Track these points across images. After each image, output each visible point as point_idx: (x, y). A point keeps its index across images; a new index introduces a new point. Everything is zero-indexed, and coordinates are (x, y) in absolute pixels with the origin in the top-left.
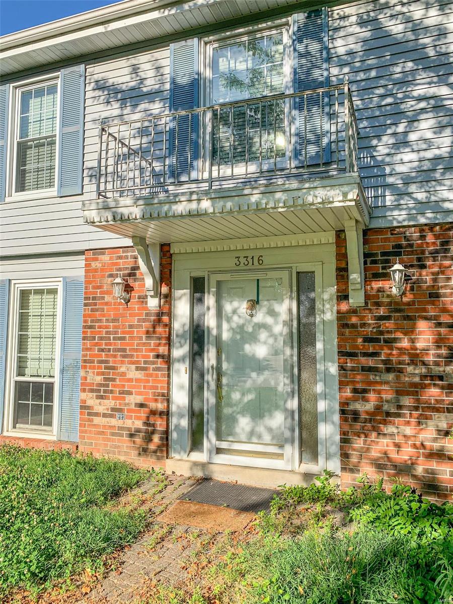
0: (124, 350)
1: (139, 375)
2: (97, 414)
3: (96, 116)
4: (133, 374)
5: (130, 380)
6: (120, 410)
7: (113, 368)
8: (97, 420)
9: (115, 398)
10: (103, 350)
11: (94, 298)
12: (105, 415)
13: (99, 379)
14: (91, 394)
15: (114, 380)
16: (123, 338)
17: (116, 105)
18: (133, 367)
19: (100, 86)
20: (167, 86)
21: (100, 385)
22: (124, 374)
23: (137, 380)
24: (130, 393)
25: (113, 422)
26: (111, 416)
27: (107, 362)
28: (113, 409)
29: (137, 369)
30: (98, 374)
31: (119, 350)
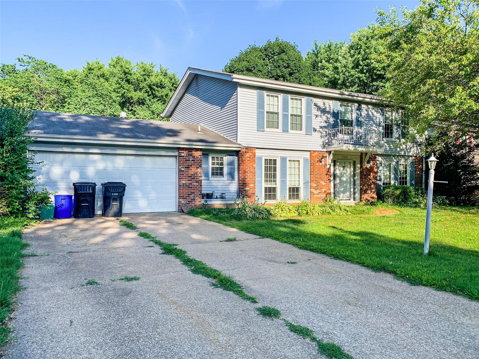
0: (321, 178)
1: (325, 184)
2: (315, 194)
3: (315, 113)
4: (324, 184)
5: (323, 185)
6: (321, 193)
7: (319, 182)
8: (315, 196)
9: (319, 190)
10: (316, 178)
11: (313, 164)
12: (317, 194)
13: (315, 185)
14: (313, 189)
15: (319, 185)
16: (321, 175)
17: (320, 112)
18: (323, 182)
19: (316, 105)
20: (332, 111)
21: (316, 187)
22: (321, 184)
23: (324, 185)
24: (323, 188)
25: (319, 196)
26: (319, 194)
27: (317, 181)
28: (319, 193)
29: (324, 182)
30: (315, 184)
31: (320, 178)
